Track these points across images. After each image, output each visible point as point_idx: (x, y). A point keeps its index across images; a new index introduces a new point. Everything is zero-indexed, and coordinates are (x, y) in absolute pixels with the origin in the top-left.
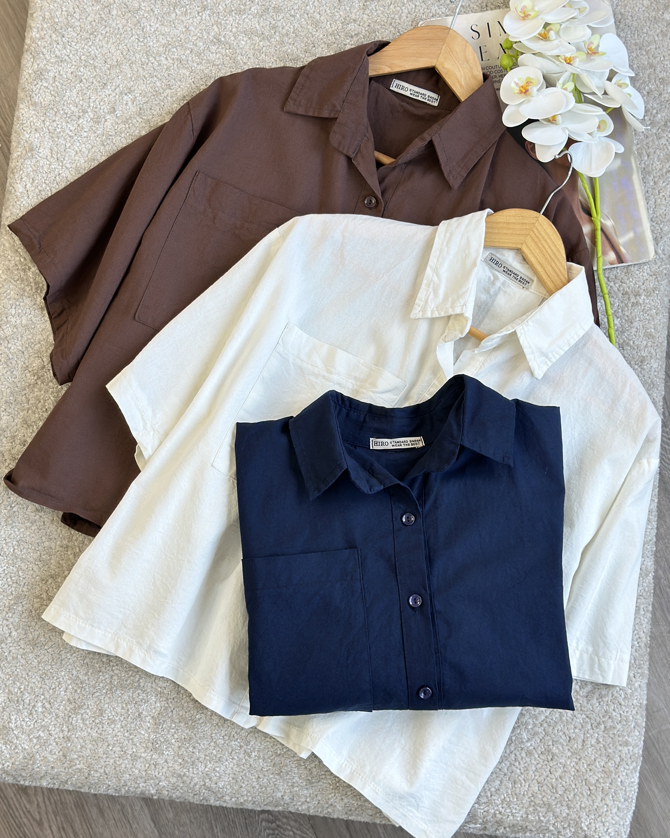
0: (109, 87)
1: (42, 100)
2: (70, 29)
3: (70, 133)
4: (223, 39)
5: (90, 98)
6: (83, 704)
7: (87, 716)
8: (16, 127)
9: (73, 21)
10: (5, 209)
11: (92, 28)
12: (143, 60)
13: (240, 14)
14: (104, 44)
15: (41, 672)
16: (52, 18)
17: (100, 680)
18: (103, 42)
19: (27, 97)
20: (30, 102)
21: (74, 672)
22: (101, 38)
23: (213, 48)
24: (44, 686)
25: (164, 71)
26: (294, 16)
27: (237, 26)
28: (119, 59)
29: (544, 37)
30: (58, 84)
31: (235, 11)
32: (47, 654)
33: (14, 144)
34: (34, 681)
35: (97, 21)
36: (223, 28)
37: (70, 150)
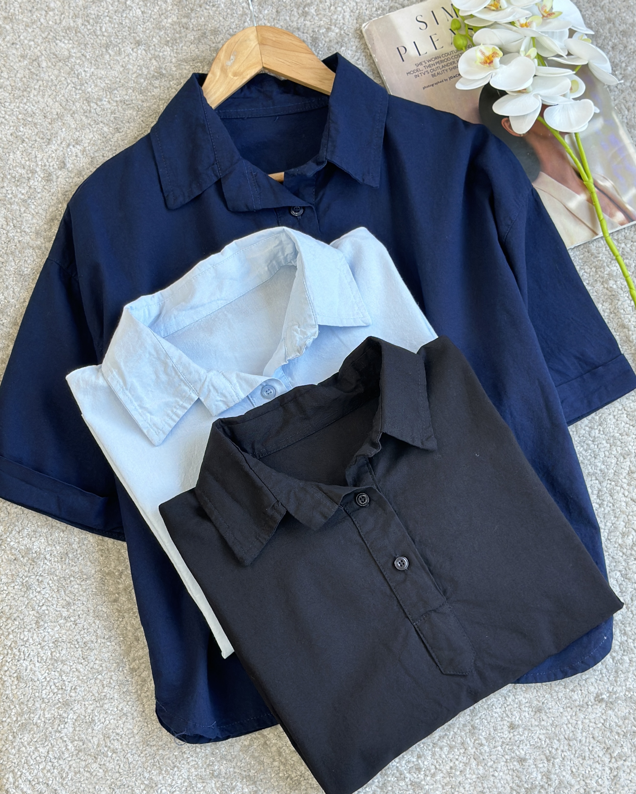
0: (54, 142)
3: (23, 197)
4: (164, 72)
5: (36, 157)
11: (24, 84)
12: (85, 107)
13: (176, 43)
14: (39, 99)
18: (39, 97)
22: (36, 94)
23: (157, 83)
25: (109, 116)
27: (175, 55)
28: (59, 111)
29: (495, 7)
31: (171, 41)
35: (27, 76)
36: (162, 60)
37: (25, 214)
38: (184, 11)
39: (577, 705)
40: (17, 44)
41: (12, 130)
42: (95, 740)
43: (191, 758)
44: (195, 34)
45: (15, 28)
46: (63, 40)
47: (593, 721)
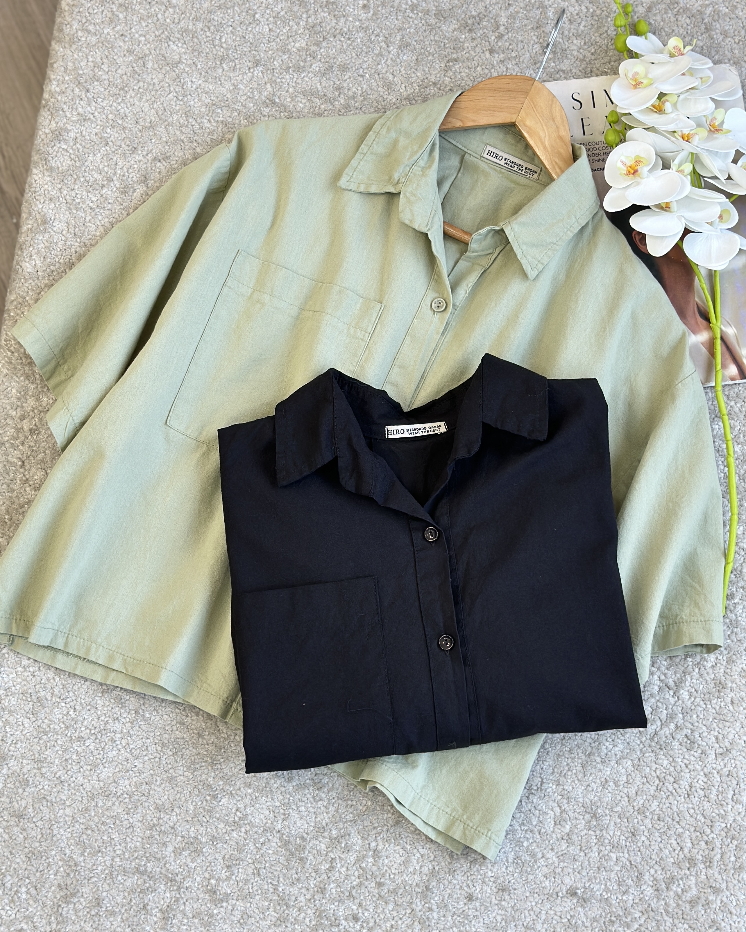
0: (140, 152)
1: (60, 165)
2: (96, 83)
3: (91, 204)
4: (277, 100)
5: (116, 164)
6: (76, 891)
7: (80, 906)
8: (28, 195)
9: (100, 73)
10: (10, 291)
11: (123, 82)
12: (182, 121)
13: (298, 71)
15: (26, 850)
16: (75, 69)
17: (98, 862)
18: (135, 99)
19: (42, 160)
20: (45, 167)
21: (68, 851)
22: (133, 95)
23: (266, 111)
24: (29, 868)
25: (206, 135)
26: (362, 76)
27: (294, 85)
28: (153, 119)
29: (658, 109)
30: (80, 147)
31: (293, 69)
32: (35, 828)
33: (24, 215)
34: (18, 860)
35: (129, 74)
36: (278, 87)
37: (90, 225)
38: (316, 38)
39: (546, 892)
40: (126, 36)
41: (98, 129)
42: (23, 803)
43: (119, 847)
44: (321, 66)
45: (128, 18)
46: (177, 43)
47: (559, 914)
